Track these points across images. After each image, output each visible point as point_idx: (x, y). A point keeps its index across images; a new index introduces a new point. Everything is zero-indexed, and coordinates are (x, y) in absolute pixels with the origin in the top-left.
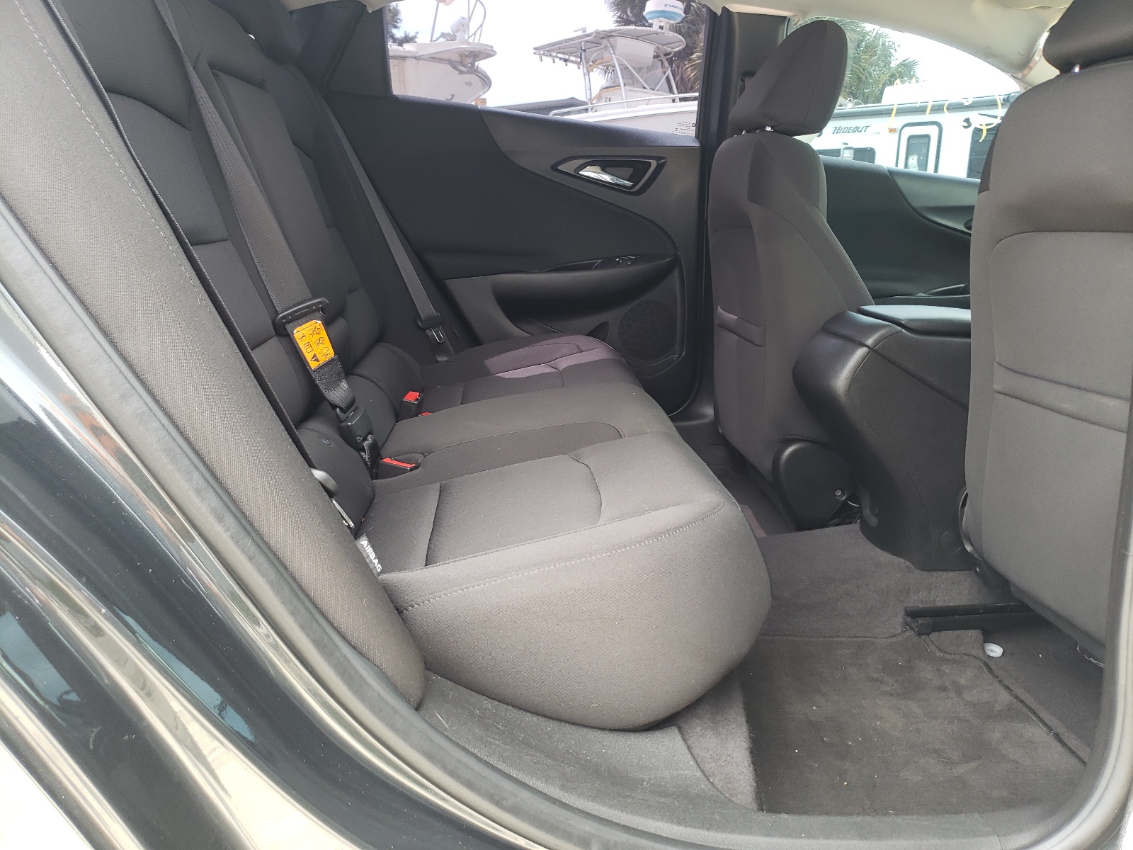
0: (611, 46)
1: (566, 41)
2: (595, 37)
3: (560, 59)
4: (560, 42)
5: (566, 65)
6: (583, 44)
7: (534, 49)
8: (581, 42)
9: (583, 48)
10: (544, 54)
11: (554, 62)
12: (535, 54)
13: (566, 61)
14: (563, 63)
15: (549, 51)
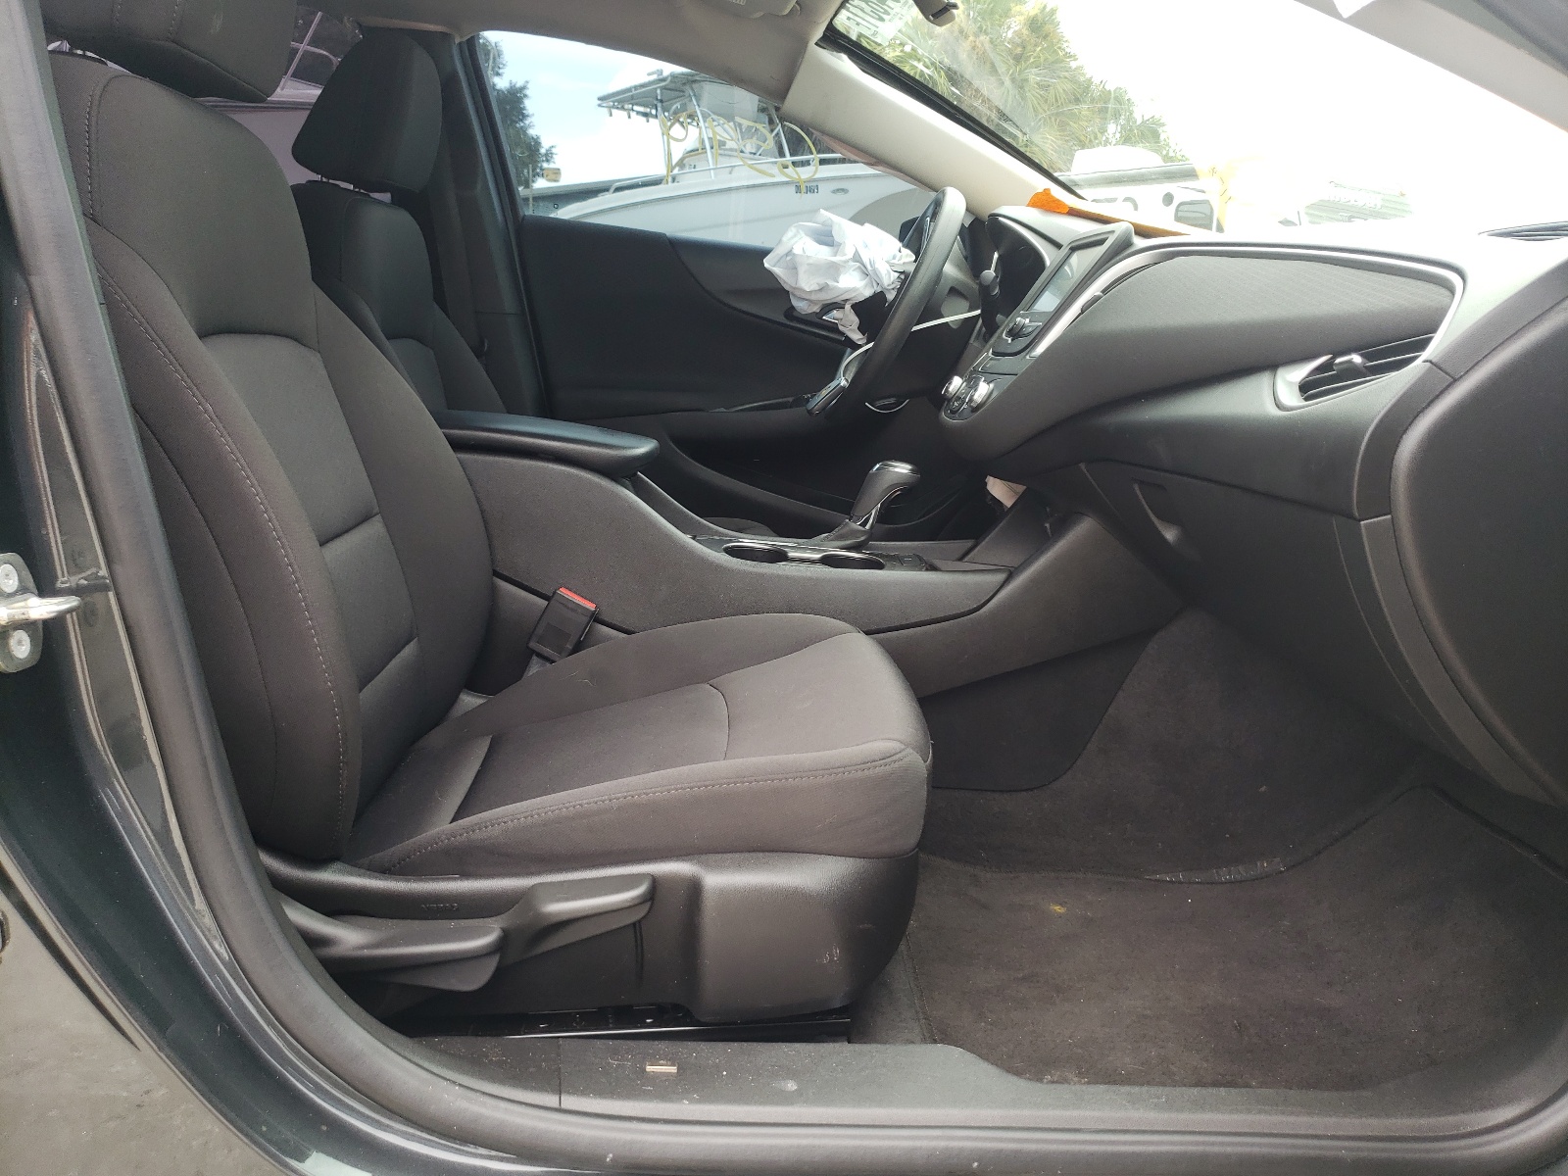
0: (695, 95)
1: (636, 87)
2: (671, 81)
3: (638, 113)
4: (629, 90)
5: (648, 121)
6: (659, 91)
7: (599, 99)
8: (656, 89)
9: (659, 98)
10: (614, 107)
11: (629, 117)
12: (599, 105)
13: (645, 115)
14: (644, 119)
15: (619, 101)
